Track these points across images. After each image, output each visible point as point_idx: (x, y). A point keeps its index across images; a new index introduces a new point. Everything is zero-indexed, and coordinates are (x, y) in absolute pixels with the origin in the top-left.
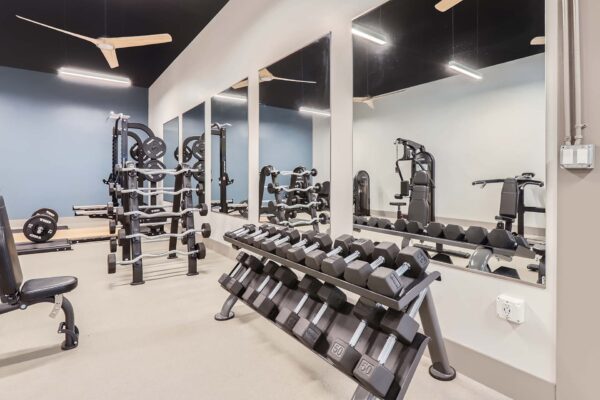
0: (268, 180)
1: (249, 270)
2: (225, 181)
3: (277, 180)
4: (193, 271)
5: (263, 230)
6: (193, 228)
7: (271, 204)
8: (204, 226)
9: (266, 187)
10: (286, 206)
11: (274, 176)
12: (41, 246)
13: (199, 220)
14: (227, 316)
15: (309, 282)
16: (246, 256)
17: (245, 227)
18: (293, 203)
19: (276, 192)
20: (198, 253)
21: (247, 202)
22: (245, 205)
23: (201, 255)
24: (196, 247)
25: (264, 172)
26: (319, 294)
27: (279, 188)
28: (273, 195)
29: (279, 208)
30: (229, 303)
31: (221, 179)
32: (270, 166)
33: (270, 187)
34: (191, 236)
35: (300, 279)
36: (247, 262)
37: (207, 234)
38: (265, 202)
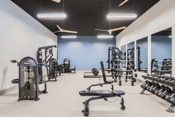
0: (154, 63)
1: (148, 84)
2: (140, 62)
3: (157, 63)
4: (133, 85)
5: (152, 75)
6: (132, 74)
7: (155, 70)
8: (135, 74)
9: (153, 65)
10: (161, 71)
11: (156, 62)
12: (97, 76)
13: (134, 73)
14: (142, 93)
15: (163, 86)
16: (147, 81)
17: (147, 75)
18: (163, 70)
19: (157, 66)
20: (134, 81)
21: (147, 69)
22: (146, 70)
23: (135, 81)
24: (134, 79)
25: (153, 61)
26: (165, 88)
27: (158, 65)
28: (156, 67)
29: (158, 71)
30: (143, 91)
31: (138, 62)
32: (155, 59)
33: (155, 65)
34: (132, 76)
35: (161, 86)
36: (148, 82)
37: (136, 76)
38: (153, 69)
